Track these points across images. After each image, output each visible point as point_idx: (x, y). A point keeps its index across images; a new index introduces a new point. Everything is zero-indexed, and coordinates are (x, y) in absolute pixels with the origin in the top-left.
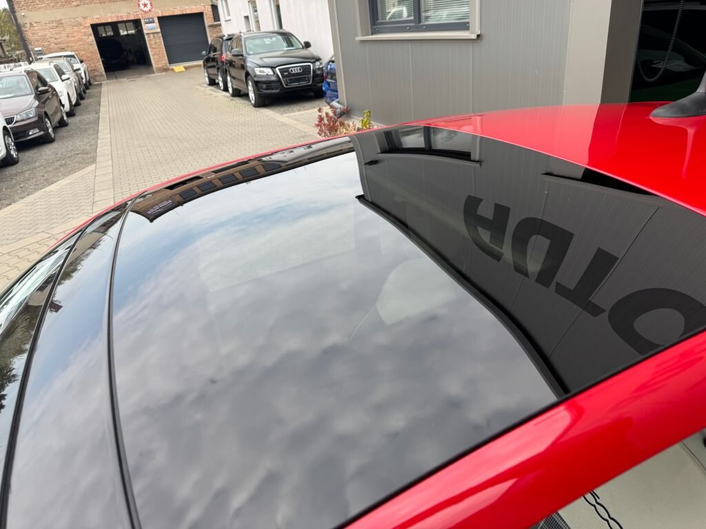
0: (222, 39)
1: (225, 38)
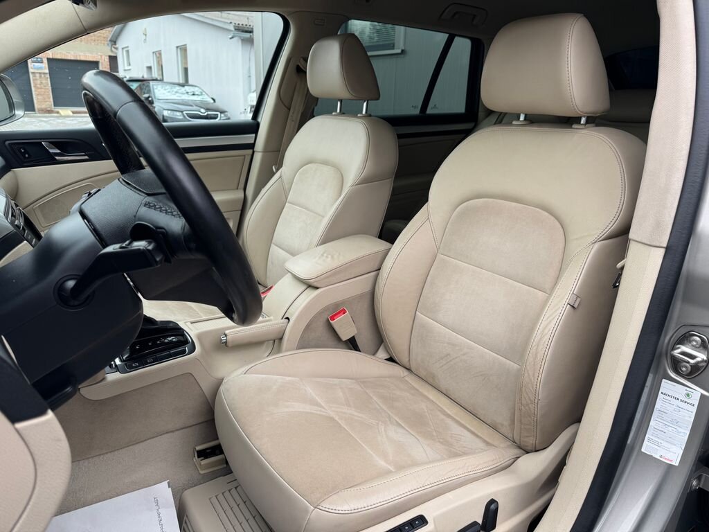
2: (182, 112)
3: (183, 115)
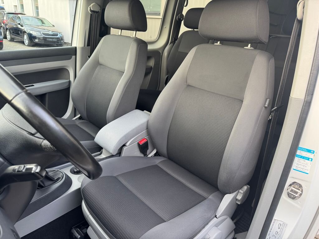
2: (40, 32)
3: (41, 33)
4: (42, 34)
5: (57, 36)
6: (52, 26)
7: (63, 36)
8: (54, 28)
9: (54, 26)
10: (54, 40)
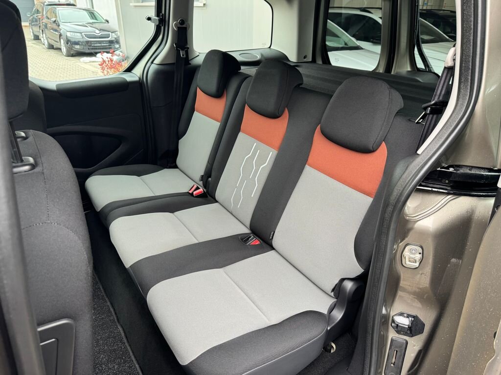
0: (44, 4)
1: (46, 4)
2: (81, 33)
3: (82, 36)
4: (84, 36)
5: (108, 37)
6: (104, 21)
7: (119, 37)
8: (106, 24)
9: (108, 21)
10: (103, 45)
